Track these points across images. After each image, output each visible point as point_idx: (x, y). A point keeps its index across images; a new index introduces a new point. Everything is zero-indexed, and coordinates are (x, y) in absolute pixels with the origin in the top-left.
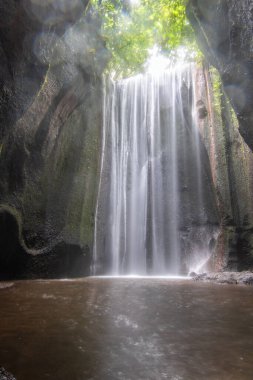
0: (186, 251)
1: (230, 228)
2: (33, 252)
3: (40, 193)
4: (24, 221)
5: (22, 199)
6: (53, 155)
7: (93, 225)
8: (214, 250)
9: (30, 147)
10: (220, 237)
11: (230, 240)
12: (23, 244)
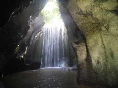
1: (69, 58)
3: (29, 52)
9: (27, 42)
12: (25, 63)
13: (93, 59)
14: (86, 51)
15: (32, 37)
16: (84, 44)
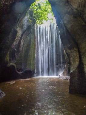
0: (58, 70)
1: (68, 65)
2: (20, 73)
3: (20, 59)
4: (17, 66)
5: (15, 61)
6: (22, 49)
7: (34, 65)
8: (65, 70)
9: (16, 48)
10: (66, 67)
11: (68, 68)
12: (17, 71)
13: (85, 67)
14: (78, 57)
15: (21, 42)
16: (77, 50)
